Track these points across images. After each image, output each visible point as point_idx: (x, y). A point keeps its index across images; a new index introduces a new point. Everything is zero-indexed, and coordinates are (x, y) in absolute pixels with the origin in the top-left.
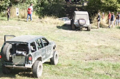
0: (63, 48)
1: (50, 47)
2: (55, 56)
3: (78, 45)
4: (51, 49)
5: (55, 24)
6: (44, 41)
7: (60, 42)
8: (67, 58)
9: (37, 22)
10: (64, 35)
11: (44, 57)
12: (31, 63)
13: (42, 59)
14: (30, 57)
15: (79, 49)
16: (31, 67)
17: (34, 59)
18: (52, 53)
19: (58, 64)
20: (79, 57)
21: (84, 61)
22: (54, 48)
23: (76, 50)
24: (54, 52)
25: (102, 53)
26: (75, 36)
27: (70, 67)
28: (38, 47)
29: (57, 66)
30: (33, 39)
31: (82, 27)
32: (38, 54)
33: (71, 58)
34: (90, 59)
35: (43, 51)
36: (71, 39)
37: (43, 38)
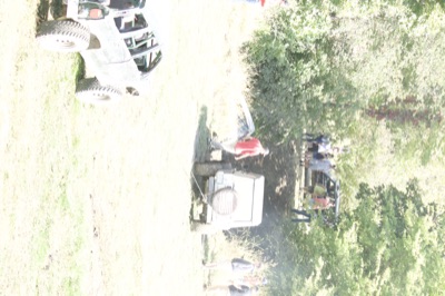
0: (133, 125)
1: (134, 76)
2: (106, 93)
3: (145, 178)
4: (125, 79)
6: (154, 57)
7: (154, 118)
8: (99, 137)
9: (229, 36)
11: (102, 58)
12: (81, 16)
13: (93, 50)
14: (99, 12)
16: (68, 16)
18: (114, 83)
19: (79, 102)
20: (102, 177)
21: (90, 192)
22: (130, 90)
24: (117, 91)
27: (70, 139)
28: (131, 39)
29: (72, 101)
32: (108, 39)
36: (164, 157)
37: (160, 53)
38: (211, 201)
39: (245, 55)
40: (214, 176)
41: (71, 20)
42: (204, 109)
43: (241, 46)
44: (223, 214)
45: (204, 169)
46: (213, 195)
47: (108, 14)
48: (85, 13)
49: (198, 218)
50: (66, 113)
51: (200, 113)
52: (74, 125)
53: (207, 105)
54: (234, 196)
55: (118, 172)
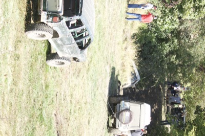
0: (76, 78)
1: (76, 52)
2: (62, 61)
3: (83, 105)
4: (72, 53)
5: (123, 65)
6: (87, 41)
7: (87, 73)
8: (59, 84)
9: (126, 30)
10: (100, 80)
11: (59, 42)
12: (48, 20)
13: (55, 39)
14: (58, 19)
15: (75, 107)
16: (42, 21)
17: (55, 26)
18: (66, 56)
19: (48, 66)
20: (60, 104)
21: (54, 112)
22: (75, 59)
23: (73, 100)
24: (68, 60)
26: (100, 101)
28: (75, 32)
29: (45, 65)
30: (88, 23)
31: (115, 116)
32: (63, 33)
33: (58, 90)
34: (57, 123)
35: (69, 39)
36: (93, 93)
37: (90, 39)
38: (118, 116)
39: (134, 40)
40: (119, 103)
41: (43, 23)
42: (114, 69)
43: (132, 35)
44: (125, 123)
45: (114, 100)
46: (119, 113)
47: (62, 19)
48: (51, 19)
49: (111, 126)
50: (41, 72)
51: (111, 70)
52: (46, 78)
53: (115, 66)
54: (130, 114)
55: (69, 102)
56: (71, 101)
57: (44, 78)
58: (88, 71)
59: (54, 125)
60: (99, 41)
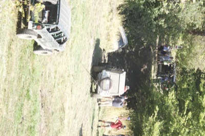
2: (45, 51)
5: (108, 35)
7: (70, 51)
8: (44, 65)
9: (112, 3)
11: (43, 41)
12: (33, 28)
13: (39, 39)
16: (29, 28)
17: (39, 32)
18: (49, 48)
20: (45, 81)
21: (40, 89)
24: (51, 51)
25: (53, 113)
27: (31, 70)
31: (97, 84)
32: (45, 35)
33: (43, 70)
34: (42, 97)
36: (76, 66)
38: (99, 84)
40: (101, 72)
41: (30, 30)
44: (105, 90)
45: (97, 69)
46: (100, 81)
47: (44, 27)
48: (35, 27)
49: (94, 91)
50: (29, 60)
51: (95, 42)
52: (33, 64)
53: (100, 38)
54: (110, 82)
55: (53, 78)
56: (55, 77)
57: (31, 65)
58: (71, 49)
59: (39, 99)
60: (83, 20)
